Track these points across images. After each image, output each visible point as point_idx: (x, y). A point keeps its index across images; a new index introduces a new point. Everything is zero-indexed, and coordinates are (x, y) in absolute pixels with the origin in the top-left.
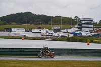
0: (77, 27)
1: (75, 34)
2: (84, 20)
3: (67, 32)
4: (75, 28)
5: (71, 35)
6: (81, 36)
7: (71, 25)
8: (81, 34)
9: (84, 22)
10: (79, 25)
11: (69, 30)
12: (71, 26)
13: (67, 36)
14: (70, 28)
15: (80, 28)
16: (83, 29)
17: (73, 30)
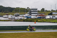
0: (29, 14)
1: (28, 18)
2: (32, 9)
3: (23, 16)
4: (27, 14)
5: (25, 18)
6: (31, 18)
7: (25, 12)
8: (31, 17)
9: (32, 10)
10: (30, 12)
12: (25, 13)
13: (23, 19)
14: (25, 14)
15: (30, 14)
16: (32, 14)
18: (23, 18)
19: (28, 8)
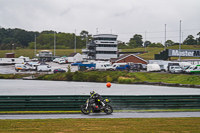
3: (67, 63)
4: (81, 53)
5: (75, 69)
6: (94, 70)
7: (73, 48)
8: (93, 65)
9: (99, 42)
10: (90, 48)
11: (70, 59)
12: (75, 51)
13: (67, 70)
14: (73, 55)
15: (92, 55)
16: (98, 56)
17: (79, 57)
18: (65, 68)
19: (84, 32)
